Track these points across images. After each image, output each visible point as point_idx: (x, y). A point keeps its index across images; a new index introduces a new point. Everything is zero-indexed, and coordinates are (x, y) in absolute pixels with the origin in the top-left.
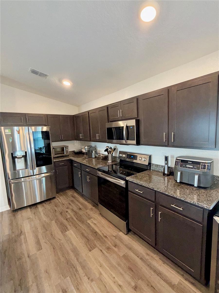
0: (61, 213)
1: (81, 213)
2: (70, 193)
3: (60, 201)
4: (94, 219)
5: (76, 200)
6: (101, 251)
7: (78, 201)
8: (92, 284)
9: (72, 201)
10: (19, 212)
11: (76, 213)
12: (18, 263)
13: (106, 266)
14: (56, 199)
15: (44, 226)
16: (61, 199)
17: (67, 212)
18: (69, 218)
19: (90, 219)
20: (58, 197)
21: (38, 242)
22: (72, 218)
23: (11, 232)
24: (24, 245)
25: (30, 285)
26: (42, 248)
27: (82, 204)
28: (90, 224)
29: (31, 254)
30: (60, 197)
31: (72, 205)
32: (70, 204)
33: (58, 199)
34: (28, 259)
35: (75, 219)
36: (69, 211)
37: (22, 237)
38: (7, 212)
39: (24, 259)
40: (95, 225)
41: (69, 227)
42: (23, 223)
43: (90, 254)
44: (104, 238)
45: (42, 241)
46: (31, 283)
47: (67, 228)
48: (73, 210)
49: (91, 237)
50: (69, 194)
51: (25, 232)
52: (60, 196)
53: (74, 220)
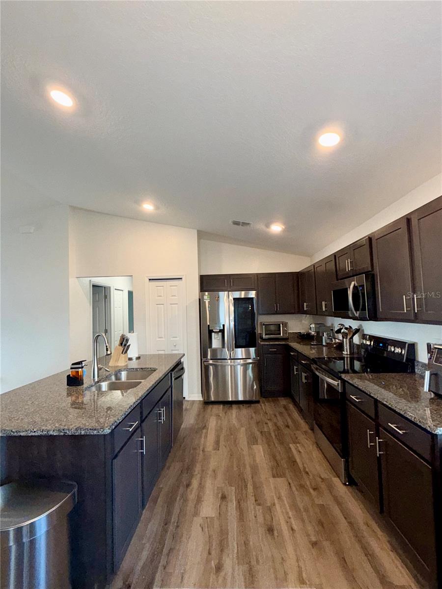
0: (258, 423)
1: (286, 431)
2: (283, 401)
3: (263, 408)
4: (303, 446)
5: (288, 413)
6: (290, 484)
7: (289, 415)
8: (257, 507)
9: (281, 414)
10: (211, 406)
11: (278, 428)
12: (192, 451)
13: (286, 502)
14: (259, 405)
15: (230, 429)
16: (267, 407)
17: (266, 423)
18: (265, 432)
19: (294, 443)
20: (264, 403)
21: (217, 442)
22: (270, 434)
23: (195, 422)
24: (203, 439)
25: (195, 473)
26: (220, 449)
27: (293, 421)
28: (292, 449)
29: (206, 450)
30: (266, 404)
31: (278, 418)
32: (275, 415)
33: (262, 405)
34: (201, 452)
35: (273, 435)
36: (270, 424)
37: (204, 431)
38: (198, 402)
39: (197, 451)
40: (299, 453)
41: (259, 441)
42: (210, 418)
43: (271, 480)
44: (303, 473)
45: (222, 443)
46: (196, 473)
47: (257, 441)
48: (275, 424)
49: (284, 464)
50: (282, 404)
51: (208, 428)
52: (267, 402)
53: (272, 437)
